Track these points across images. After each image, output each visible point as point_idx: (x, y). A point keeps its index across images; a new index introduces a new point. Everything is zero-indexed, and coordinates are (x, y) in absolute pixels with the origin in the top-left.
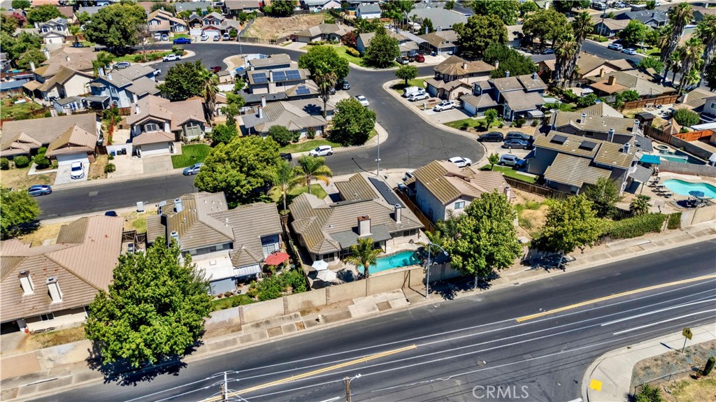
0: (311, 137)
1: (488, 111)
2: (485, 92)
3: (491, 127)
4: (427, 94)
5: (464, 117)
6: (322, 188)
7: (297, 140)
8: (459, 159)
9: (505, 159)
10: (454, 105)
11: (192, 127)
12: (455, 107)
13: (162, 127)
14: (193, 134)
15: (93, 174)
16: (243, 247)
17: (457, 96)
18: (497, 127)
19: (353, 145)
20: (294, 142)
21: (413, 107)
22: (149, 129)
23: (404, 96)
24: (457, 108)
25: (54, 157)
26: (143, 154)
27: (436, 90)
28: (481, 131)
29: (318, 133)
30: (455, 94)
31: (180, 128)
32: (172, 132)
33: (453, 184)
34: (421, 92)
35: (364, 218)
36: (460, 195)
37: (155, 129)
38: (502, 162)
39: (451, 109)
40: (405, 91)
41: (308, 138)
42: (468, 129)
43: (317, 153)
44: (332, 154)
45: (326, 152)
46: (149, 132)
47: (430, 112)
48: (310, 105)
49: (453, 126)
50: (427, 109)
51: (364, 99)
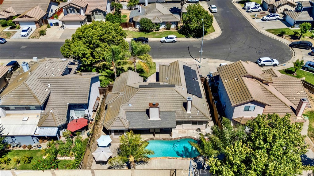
0: (168, 28)
1: (304, 24)
2: (305, 9)
3: (303, 37)
4: (260, 8)
5: (283, 26)
6: (155, 66)
7: (158, 29)
8: (269, 59)
9: (309, 65)
10: (278, 17)
11: (98, 14)
12: (278, 19)
13: (79, 11)
14: (98, 18)
15: (33, 35)
16: (51, 111)
17: (282, 11)
18: (308, 38)
19: (193, 37)
20: (156, 30)
21: (248, 16)
22: (71, 12)
23: (244, 8)
24: (280, 20)
25: (18, 23)
26: (66, 27)
27: (267, 6)
28: (294, 39)
29: (173, 27)
30: (282, 9)
31: (91, 13)
32: (86, 15)
33: (248, 87)
34: (257, 6)
35: (155, 106)
36: (251, 100)
37: (74, 12)
38: (306, 67)
39: (275, 20)
40: (245, 5)
41: (166, 29)
42: (285, 36)
43: (165, 40)
44: (176, 42)
45: (171, 40)
46: (71, 14)
47: (259, 21)
48: (175, 8)
49: (272, 33)
50: (257, 18)
51: (215, 8)
